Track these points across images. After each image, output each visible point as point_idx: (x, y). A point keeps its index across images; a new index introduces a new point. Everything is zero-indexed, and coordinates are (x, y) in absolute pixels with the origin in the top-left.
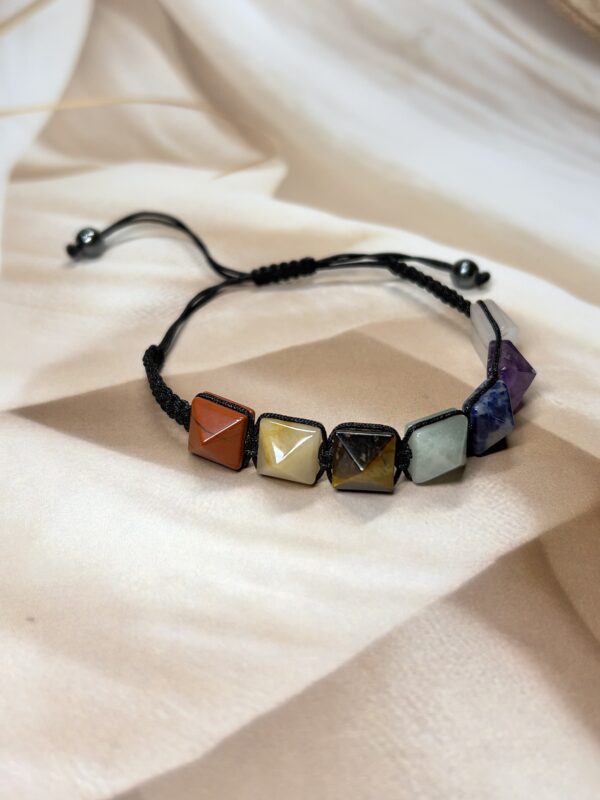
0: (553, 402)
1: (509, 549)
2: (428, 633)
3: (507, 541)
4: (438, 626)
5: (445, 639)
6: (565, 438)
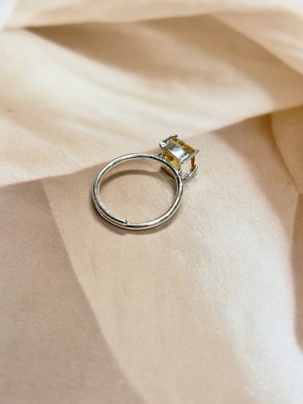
1: (253, 116)
3: (253, 113)
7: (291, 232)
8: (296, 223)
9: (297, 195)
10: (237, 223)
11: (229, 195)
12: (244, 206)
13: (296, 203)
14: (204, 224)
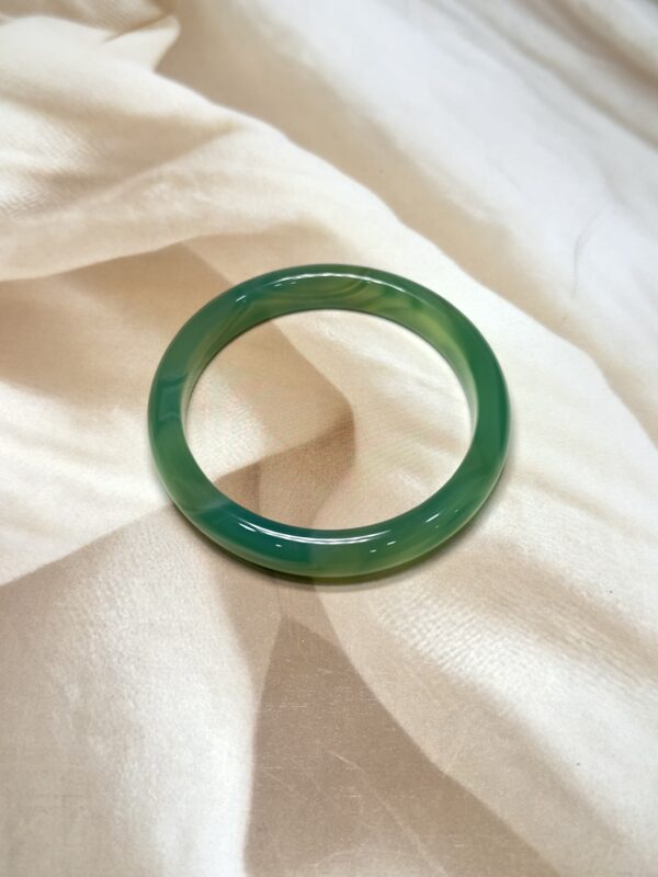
0: (327, 334)
1: (233, 470)
2: (142, 534)
3: (233, 463)
4: (152, 530)
5: (153, 540)
6: (322, 371)
7: (262, 689)
8: (270, 671)
9: (279, 619)
10: (188, 679)
11: (181, 628)
12: (200, 646)
13: (275, 633)
14: (139, 686)
